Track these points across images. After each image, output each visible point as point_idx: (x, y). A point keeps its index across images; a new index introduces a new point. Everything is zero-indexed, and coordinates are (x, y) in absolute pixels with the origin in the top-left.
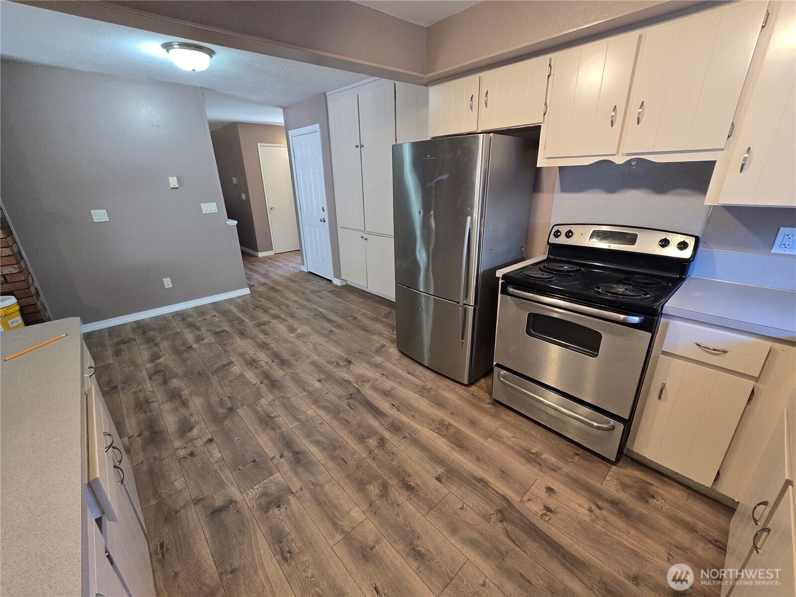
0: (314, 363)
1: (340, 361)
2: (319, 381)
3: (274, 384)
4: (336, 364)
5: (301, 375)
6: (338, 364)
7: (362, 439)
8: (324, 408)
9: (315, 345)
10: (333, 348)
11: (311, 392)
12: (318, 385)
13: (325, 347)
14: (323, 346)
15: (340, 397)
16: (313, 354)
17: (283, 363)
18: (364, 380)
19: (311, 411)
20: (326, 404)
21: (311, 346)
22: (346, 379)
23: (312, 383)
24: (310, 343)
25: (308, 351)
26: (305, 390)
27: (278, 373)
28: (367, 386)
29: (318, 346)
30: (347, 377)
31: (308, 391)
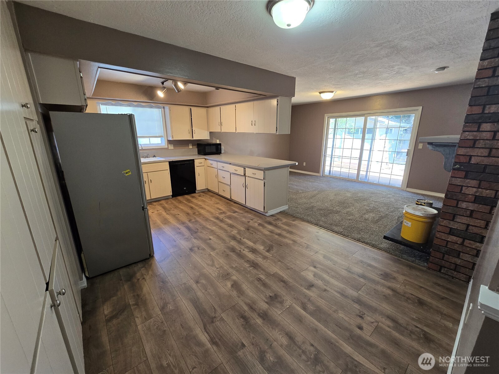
0: (213, 249)
1: (196, 250)
2: (210, 239)
3: (234, 238)
4: (200, 248)
5: (221, 242)
6: (198, 249)
7: (197, 221)
8: (209, 229)
9: (213, 265)
10: (200, 261)
11: (215, 234)
12: (211, 237)
13: (205, 262)
14: (206, 263)
15: (201, 232)
16: (214, 255)
17: (233, 250)
18: (187, 239)
19: (214, 228)
20: (208, 230)
21: (216, 263)
22: (196, 240)
23: (214, 238)
24: (217, 267)
25: (218, 259)
26: (217, 235)
27: (233, 243)
28: (187, 236)
29: (210, 263)
30: (195, 241)
31: (216, 235)
